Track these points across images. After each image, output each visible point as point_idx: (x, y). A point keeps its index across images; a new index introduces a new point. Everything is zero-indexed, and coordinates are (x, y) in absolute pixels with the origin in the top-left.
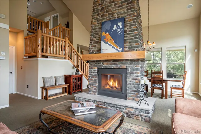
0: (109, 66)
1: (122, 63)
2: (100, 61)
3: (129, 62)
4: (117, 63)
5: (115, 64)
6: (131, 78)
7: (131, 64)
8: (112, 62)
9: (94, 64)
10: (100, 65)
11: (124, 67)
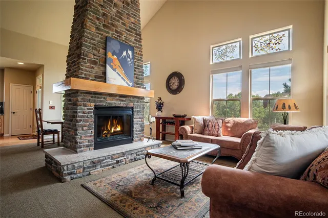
0: (115, 103)
1: (130, 100)
2: (101, 94)
3: (136, 100)
4: (124, 99)
5: (122, 101)
6: (138, 116)
7: (138, 102)
8: (118, 98)
9: (88, 97)
10: (101, 101)
11: (131, 105)
